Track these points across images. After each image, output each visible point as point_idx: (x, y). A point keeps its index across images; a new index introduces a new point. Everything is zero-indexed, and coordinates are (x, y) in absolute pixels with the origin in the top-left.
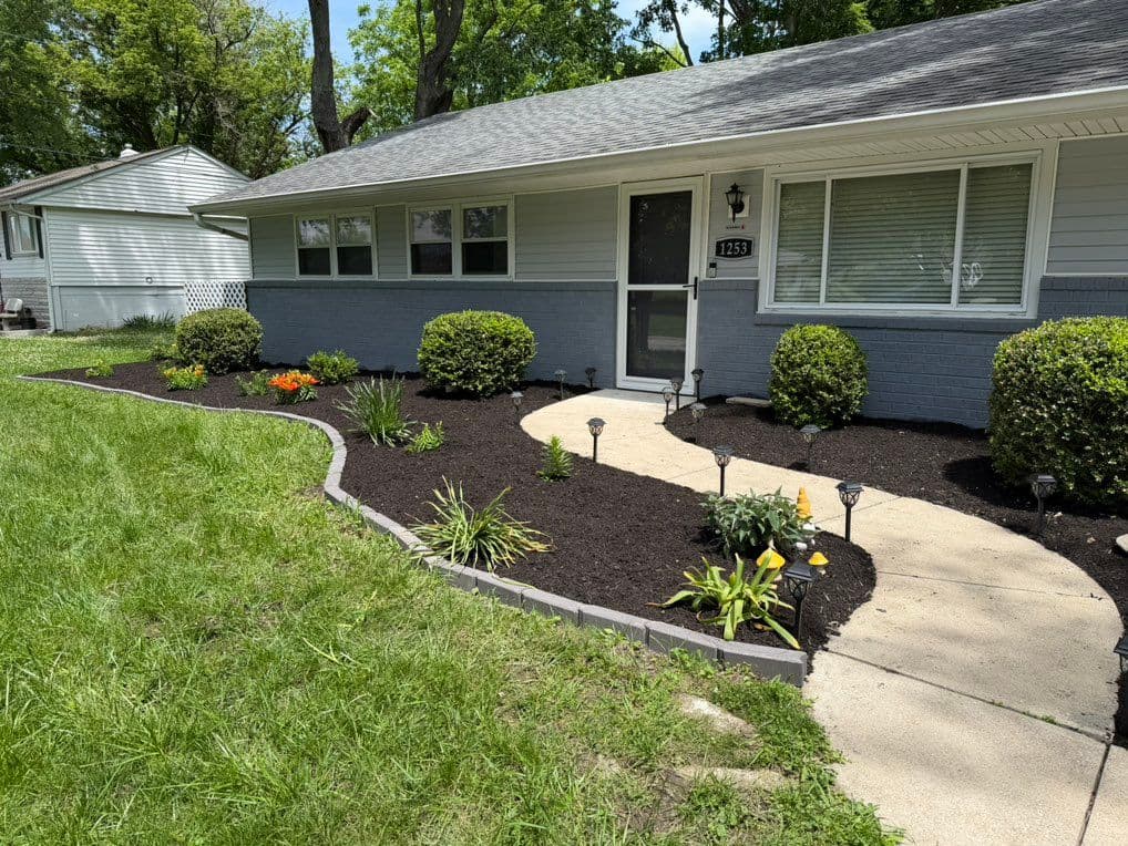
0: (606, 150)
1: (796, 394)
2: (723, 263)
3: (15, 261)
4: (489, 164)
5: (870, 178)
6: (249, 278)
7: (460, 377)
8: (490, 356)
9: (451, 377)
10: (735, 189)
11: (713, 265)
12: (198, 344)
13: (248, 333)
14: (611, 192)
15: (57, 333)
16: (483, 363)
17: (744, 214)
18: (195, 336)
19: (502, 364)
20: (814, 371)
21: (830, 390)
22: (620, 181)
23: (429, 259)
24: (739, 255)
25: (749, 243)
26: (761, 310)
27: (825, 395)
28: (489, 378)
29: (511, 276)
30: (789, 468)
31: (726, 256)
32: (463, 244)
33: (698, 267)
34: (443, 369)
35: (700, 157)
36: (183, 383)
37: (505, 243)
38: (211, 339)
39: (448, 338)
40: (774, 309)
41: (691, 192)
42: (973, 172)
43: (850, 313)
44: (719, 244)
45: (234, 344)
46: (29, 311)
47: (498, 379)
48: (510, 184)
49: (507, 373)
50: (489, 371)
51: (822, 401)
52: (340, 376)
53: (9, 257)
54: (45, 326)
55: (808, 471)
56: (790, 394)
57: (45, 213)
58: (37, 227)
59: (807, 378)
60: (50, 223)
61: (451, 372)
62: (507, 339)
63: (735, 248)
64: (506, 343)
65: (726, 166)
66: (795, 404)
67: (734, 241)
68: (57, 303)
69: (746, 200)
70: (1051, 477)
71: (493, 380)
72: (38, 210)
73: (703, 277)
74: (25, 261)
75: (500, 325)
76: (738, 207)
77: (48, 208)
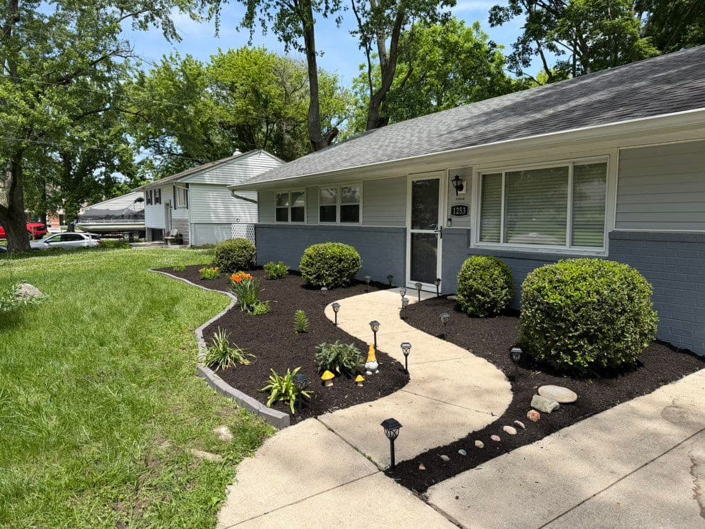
0: (382, 161)
1: (467, 295)
2: (455, 219)
3: (178, 210)
4: (346, 166)
5: (538, 170)
6: (255, 221)
7: (315, 278)
8: (331, 267)
9: (311, 278)
10: (457, 178)
11: (450, 220)
12: (223, 256)
13: (248, 251)
14: (403, 179)
15: (192, 247)
16: (327, 271)
17: (464, 191)
18: (222, 252)
19: (338, 272)
20: (474, 283)
21: (483, 295)
22: (408, 173)
23: (327, 213)
24: (462, 215)
25: (467, 207)
26: (472, 246)
27: (480, 297)
28: (330, 279)
29: (360, 224)
30: (437, 337)
31: (456, 215)
32: (341, 206)
33: (442, 221)
34: (307, 273)
35: (429, 163)
36: (207, 276)
37: (358, 205)
38: (229, 254)
39: (311, 258)
40: (479, 246)
41: (439, 179)
42: (575, 168)
43: (515, 249)
44: (452, 208)
45: (241, 257)
46: (181, 235)
47: (336, 279)
48: (361, 175)
49: (341, 277)
50: (330, 275)
51: (479, 300)
52: (278, 275)
53: (175, 209)
54: (187, 243)
55: (444, 339)
56: (464, 296)
57: (190, 186)
58: (186, 192)
59: (471, 287)
60: (192, 190)
61: (311, 275)
62: (340, 258)
63: (460, 211)
64: (340, 261)
65: (454, 166)
66: (467, 302)
67: (459, 206)
68: (193, 231)
69: (464, 184)
70: (520, 350)
71: (332, 280)
72: (187, 185)
73: (445, 227)
74: (182, 210)
75: (337, 251)
76: (460, 188)
77: (192, 184)
